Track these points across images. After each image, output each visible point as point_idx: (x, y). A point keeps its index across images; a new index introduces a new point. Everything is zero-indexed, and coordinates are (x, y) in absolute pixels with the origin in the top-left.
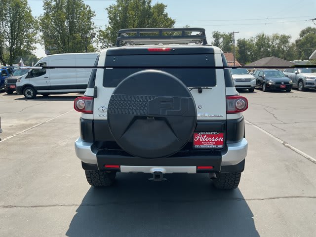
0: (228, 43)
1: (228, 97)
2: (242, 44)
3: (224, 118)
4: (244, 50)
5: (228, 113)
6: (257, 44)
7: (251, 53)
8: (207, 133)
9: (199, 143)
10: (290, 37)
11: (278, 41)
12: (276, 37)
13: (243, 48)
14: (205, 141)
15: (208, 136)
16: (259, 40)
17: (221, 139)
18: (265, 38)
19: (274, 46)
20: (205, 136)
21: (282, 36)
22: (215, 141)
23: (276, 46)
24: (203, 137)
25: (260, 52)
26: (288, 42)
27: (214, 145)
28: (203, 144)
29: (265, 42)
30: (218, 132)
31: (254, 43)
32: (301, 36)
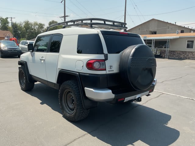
0: (5, 24)
2: (15, 26)
4: (17, 30)
6: (25, 27)
7: (21, 32)
10: (44, 25)
11: (37, 27)
12: (36, 24)
13: (16, 29)
16: (26, 24)
18: (29, 24)
19: (35, 29)
21: (40, 23)
23: (36, 29)
25: (27, 32)
26: (43, 28)
29: (29, 26)
31: (23, 26)
32: (49, 25)
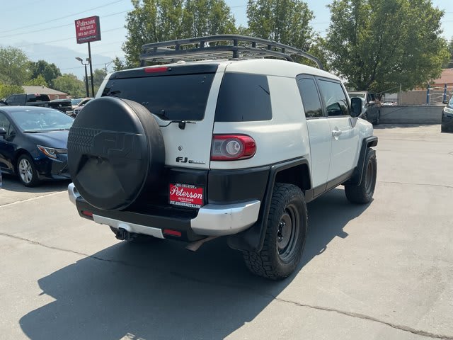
1: (215, 136)
3: (207, 167)
5: (212, 159)
8: (184, 186)
9: (176, 197)
14: (182, 197)
15: (185, 190)
17: (200, 196)
20: (182, 190)
22: (193, 198)
24: (179, 190)
27: (192, 203)
28: (179, 201)
30: (196, 185)
